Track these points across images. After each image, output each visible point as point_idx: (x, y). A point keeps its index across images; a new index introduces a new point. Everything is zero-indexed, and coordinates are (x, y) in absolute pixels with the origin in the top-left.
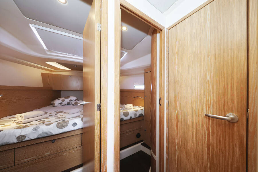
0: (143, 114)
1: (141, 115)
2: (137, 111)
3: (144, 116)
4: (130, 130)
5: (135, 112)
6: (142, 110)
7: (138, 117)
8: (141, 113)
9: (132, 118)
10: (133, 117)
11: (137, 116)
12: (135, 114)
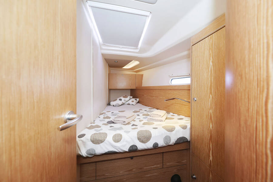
0: (188, 137)
1: (182, 141)
2: (171, 130)
3: (190, 141)
4: (155, 166)
5: (168, 133)
6: (184, 128)
7: (175, 144)
8: (181, 135)
9: (159, 146)
10: (161, 143)
11: (173, 141)
12: (167, 138)
